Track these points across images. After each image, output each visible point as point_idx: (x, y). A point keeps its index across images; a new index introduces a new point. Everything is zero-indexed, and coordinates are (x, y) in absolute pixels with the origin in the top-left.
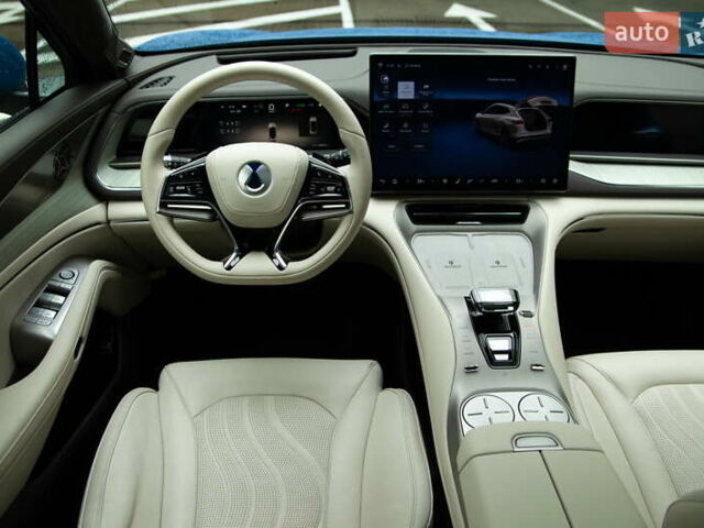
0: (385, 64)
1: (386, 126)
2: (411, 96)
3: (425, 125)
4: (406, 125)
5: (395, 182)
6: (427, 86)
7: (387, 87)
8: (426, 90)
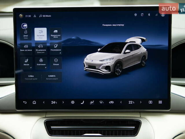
0: (24, 16)
1: (27, 61)
2: (44, 38)
3: (56, 60)
4: (41, 60)
5: (34, 103)
6: (56, 31)
7: (26, 32)
8: (55, 34)
